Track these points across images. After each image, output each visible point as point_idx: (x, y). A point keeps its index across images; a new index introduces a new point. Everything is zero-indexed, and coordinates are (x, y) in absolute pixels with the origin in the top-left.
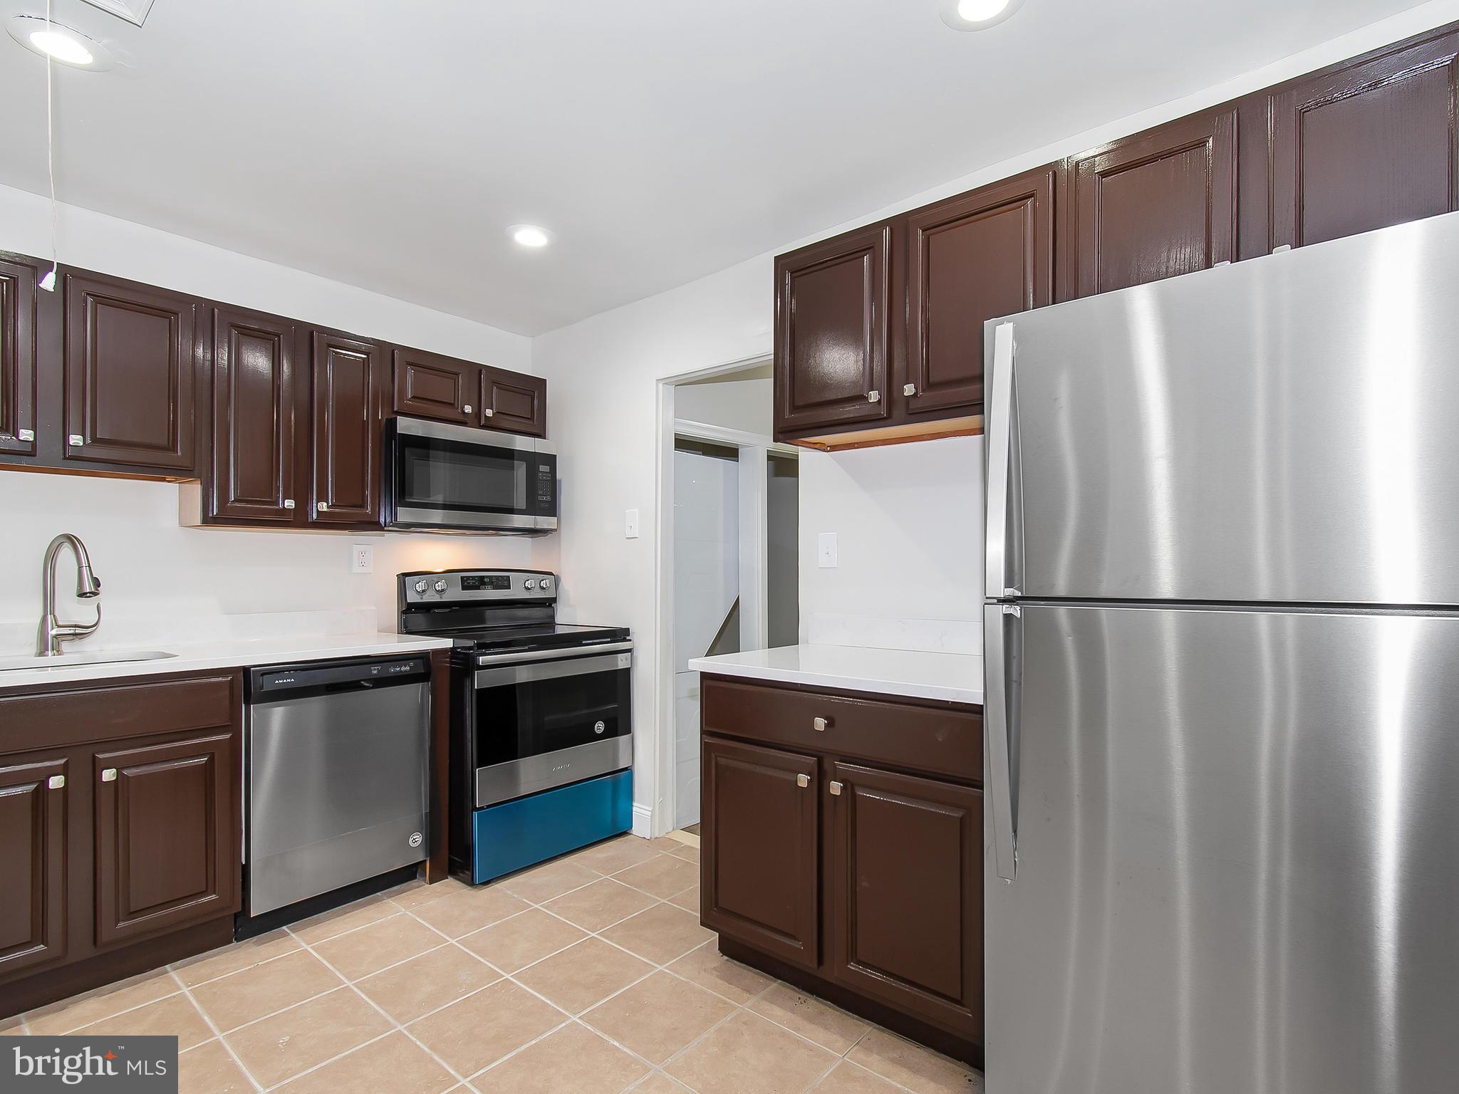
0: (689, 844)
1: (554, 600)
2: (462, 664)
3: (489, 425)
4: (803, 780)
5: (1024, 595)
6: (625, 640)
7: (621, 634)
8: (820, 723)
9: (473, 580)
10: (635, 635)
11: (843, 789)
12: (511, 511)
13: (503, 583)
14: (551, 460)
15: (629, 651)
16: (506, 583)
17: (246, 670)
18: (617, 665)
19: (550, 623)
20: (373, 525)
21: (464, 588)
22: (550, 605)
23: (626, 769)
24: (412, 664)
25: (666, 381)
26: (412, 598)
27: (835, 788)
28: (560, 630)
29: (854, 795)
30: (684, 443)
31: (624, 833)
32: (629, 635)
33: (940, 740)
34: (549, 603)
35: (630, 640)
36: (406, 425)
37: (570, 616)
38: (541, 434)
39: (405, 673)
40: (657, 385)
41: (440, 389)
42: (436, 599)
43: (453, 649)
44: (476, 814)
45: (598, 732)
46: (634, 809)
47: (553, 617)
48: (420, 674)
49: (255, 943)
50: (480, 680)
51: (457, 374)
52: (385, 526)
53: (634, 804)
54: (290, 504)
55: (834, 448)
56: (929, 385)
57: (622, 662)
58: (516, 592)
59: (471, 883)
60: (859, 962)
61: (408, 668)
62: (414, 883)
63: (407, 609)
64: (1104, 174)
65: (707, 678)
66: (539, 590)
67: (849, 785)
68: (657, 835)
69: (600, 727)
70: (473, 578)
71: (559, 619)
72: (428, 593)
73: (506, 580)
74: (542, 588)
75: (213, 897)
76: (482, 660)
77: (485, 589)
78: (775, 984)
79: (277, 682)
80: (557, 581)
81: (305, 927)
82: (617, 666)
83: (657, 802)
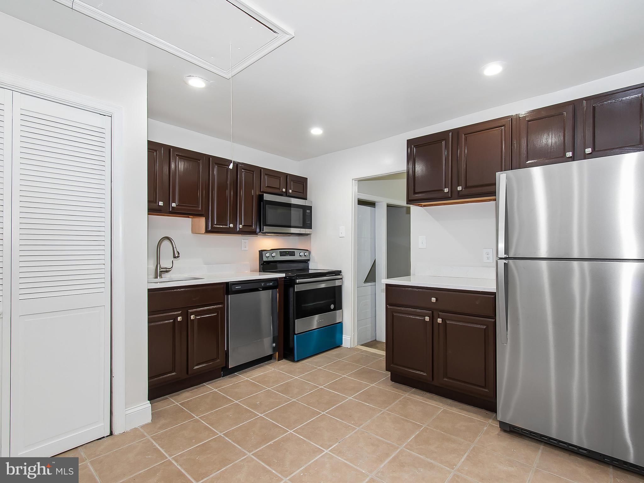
0: (364, 350)
1: (309, 260)
2: (288, 283)
3: (290, 196)
4: (427, 319)
5: (509, 257)
6: (339, 275)
7: (338, 273)
8: (434, 300)
9: (283, 253)
10: (343, 273)
11: (442, 321)
12: (290, 227)
13: (292, 254)
14: (310, 208)
15: (341, 279)
16: (294, 254)
17: (227, 284)
19: (308, 269)
20: (254, 233)
21: (281, 256)
23: (340, 323)
24: (273, 282)
25: (355, 180)
26: (265, 259)
27: (440, 321)
28: (310, 272)
29: (446, 323)
30: (361, 202)
31: (339, 346)
32: (341, 273)
33: (477, 304)
34: (306, 261)
35: (342, 275)
36: (267, 197)
37: (315, 266)
38: (305, 198)
39: (271, 286)
40: (352, 181)
41: (275, 183)
42: (272, 259)
43: (285, 278)
44: (295, 336)
46: (343, 337)
47: (308, 267)
48: (275, 286)
49: (229, 377)
50: (297, 288)
51: (280, 177)
52: (258, 233)
53: (343, 335)
54: (231, 225)
55: (425, 206)
56: (466, 187)
57: (337, 283)
58: (296, 257)
59: (293, 360)
60: (448, 378)
61: (272, 284)
62: (272, 361)
63: (264, 263)
64: (529, 121)
65: (388, 286)
67: (444, 320)
68: (352, 347)
69: (332, 307)
71: (310, 267)
72: (270, 257)
74: (305, 256)
75: (219, 360)
76: (298, 281)
77: (288, 256)
78: (413, 390)
79: (236, 287)
80: (310, 253)
81: (246, 372)
82: (335, 284)
83: (352, 335)
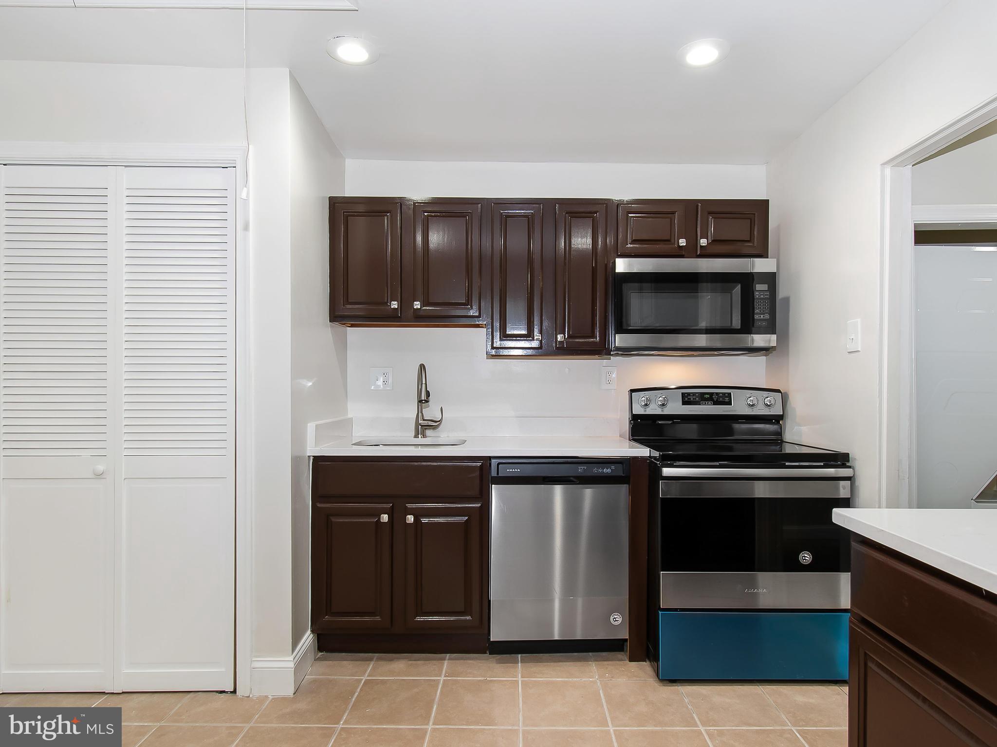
1: (782, 417)
3: (705, 254)
6: (844, 466)
7: (840, 459)
9: (694, 396)
10: (854, 462)
13: (724, 399)
14: (771, 278)
15: (850, 478)
16: (727, 399)
18: (839, 494)
19: (778, 439)
21: (685, 403)
22: (778, 422)
23: (845, 611)
24: (613, 467)
25: (897, 161)
26: (638, 410)
28: (788, 449)
32: (849, 461)
34: (777, 419)
35: (850, 467)
36: (625, 265)
37: (799, 436)
38: (762, 254)
39: (606, 475)
40: (882, 171)
41: (658, 229)
42: (659, 411)
43: (647, 458)
44: (660, 613)
45: (804, 562)
47: (779, 433)
48: (621, 477)
49: (498, 660)
50: (665, 491)
51: (673, 213)
52: (611, 350)
58: (736, 408)
59: (658, 675)
61: (609, 471)
62: (619, 654)
63: (634, 419)
66: (763, 407)
69: (806, 557)
70: (694, 394)
71: (788, 436)
72: (650, 406)
73: (727, 397)
74: (768, 405)
75: (468, 618)
76: (667, 471)
77: (705, 404)
79: (508, 470)
80: (785, 398)
81: (539, 661)
